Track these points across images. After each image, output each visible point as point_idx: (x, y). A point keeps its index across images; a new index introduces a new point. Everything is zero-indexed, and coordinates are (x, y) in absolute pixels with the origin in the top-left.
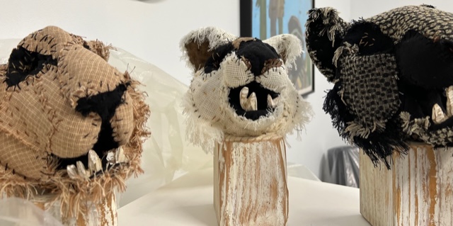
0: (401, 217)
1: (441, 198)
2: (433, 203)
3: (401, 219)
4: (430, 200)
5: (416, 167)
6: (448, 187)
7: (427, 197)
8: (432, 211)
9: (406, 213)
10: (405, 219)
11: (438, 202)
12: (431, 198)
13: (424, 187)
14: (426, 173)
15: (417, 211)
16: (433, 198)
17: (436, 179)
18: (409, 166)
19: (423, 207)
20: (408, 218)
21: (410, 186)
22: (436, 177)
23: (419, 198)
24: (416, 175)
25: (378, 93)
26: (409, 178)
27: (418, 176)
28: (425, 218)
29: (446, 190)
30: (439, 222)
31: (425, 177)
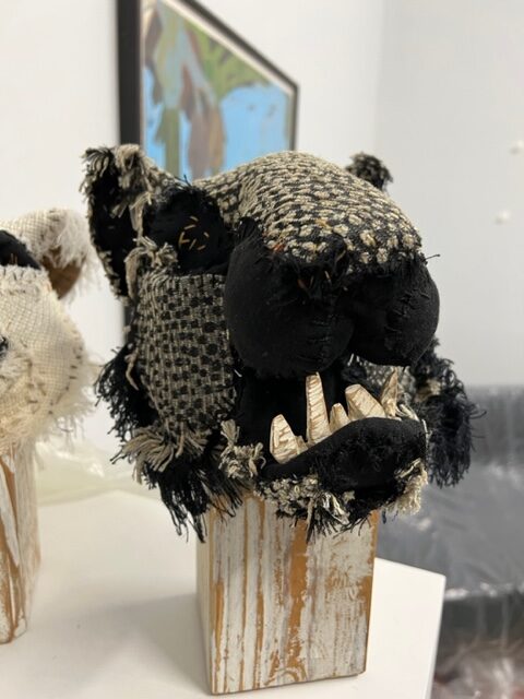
0: (224, 637)
1: (315, 596)
2: (299, 606)
3: (223, 642)
4: (290, 601)
5: (261, 536)
6: (332, 574)
7: (285, 594)
8: (294, 620)
9: (236, 630)
10: (233, 640)
11: (308, 604)
12: (294, 597)
13: (278, 575)
14: (284, 548)
15: (260, 623)
16: (297, 596)
17: (306, 559)
18: (246, 535)
19: (275, 615)
20: (241, 638)
21: (245, 576)
22: (307, 554)
23: (266, 598)
24: (260, 554)
25: (195, 369)
26: (245, 561)
27: (266, 555)
28: (279, 636)
29: (328, 580)
30: (310, 641)
31: (281, 556)
